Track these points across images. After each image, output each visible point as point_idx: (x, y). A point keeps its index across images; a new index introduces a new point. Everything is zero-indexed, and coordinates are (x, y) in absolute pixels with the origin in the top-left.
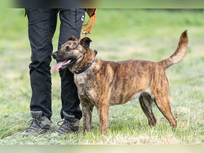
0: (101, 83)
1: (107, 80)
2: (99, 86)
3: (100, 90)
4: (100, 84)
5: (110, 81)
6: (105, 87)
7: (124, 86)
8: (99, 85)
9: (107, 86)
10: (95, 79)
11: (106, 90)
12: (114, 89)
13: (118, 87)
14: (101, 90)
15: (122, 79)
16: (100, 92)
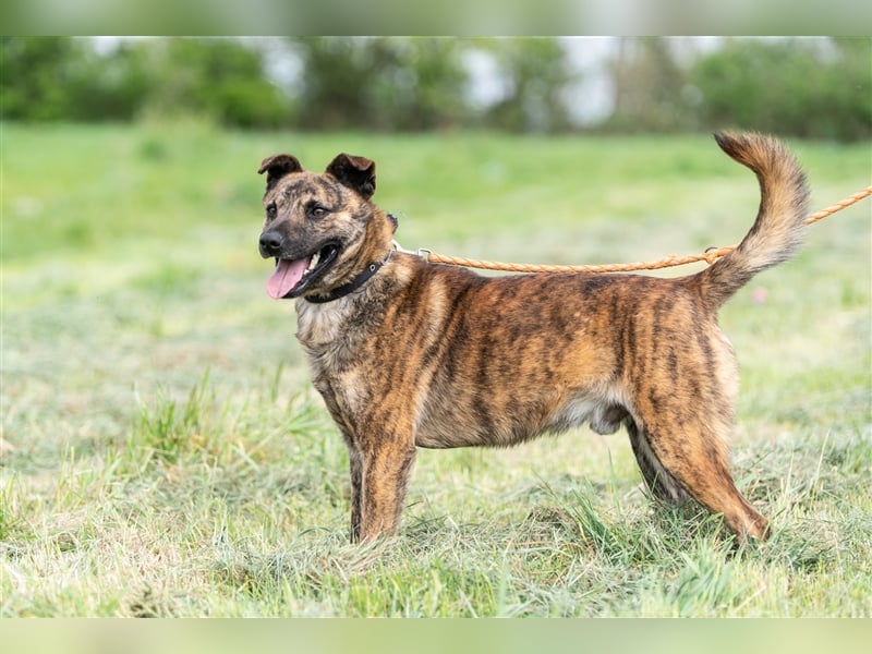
0: (392, 346)
1: (418, 337)
2: (382, 358)
3: (381, 374)
4: (387, 350)
5: (431, 340)
6: (403, 365)
7: (482, 365)
8: (382, 353)
9: (414, 361)
10: (379, 327)
11: (406, 379)
12: (441, 377)
13: (459, 368)
14: (386, 374)
15: (479, 336)
16: (383, 381)
